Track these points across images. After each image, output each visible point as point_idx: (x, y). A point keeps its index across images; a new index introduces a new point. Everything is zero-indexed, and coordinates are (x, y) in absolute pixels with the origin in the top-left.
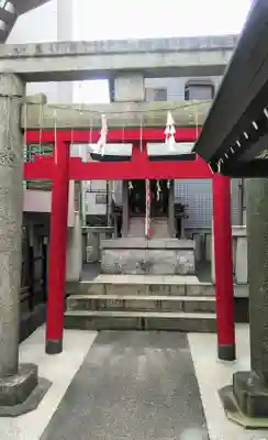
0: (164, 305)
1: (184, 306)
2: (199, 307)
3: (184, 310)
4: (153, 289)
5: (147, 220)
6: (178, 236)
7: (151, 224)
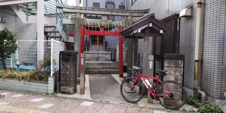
0: (105, 68)
1: (110, 68)
2: (113, 68)
3: (110, 69)
4: (101, 64)
5: (98, 45)
6: (106, 50)
7: (99, 47)
